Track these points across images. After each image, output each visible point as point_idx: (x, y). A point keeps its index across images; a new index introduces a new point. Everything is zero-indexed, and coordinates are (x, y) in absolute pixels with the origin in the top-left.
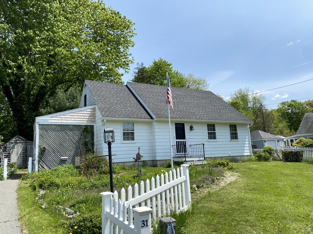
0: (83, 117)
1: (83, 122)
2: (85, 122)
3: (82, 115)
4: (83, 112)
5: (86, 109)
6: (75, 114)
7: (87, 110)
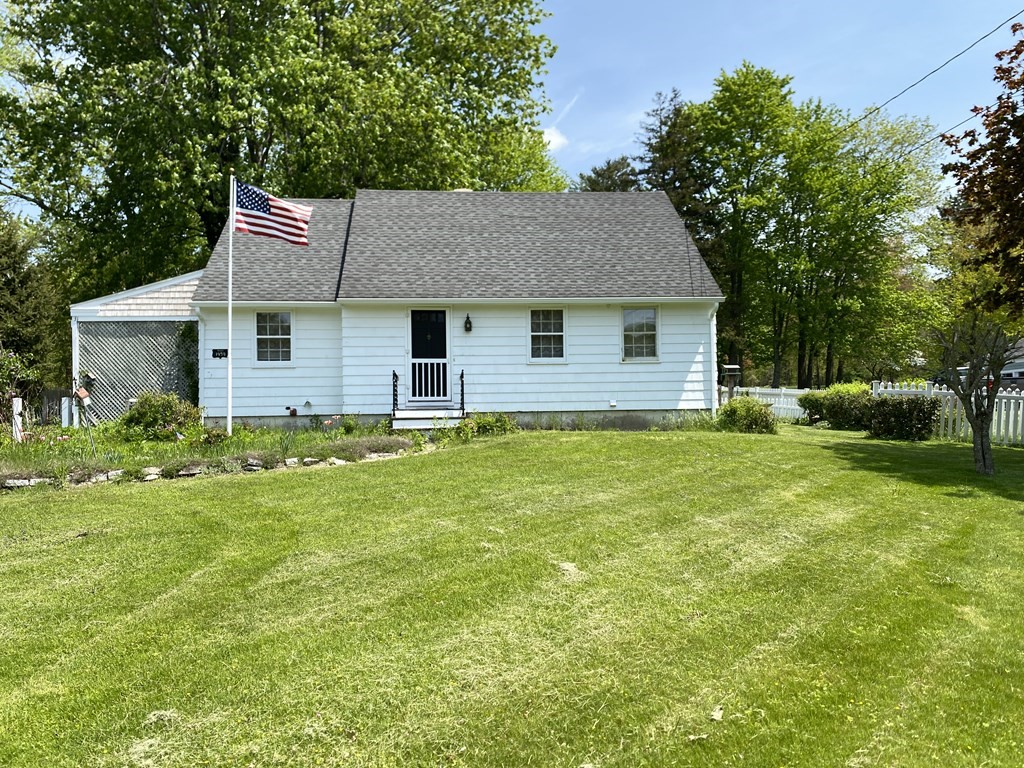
0: (180, 301)
1: (179, 313)
2: (185, 313)
3: (177, 295)
4: (179, 289)
5: (189, 281)
6: (160, 295)
7: (192, 283)
